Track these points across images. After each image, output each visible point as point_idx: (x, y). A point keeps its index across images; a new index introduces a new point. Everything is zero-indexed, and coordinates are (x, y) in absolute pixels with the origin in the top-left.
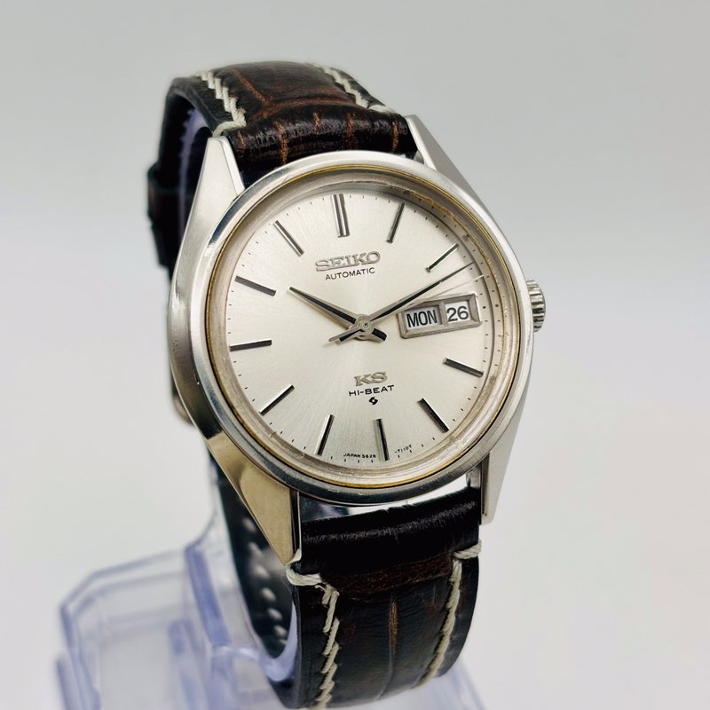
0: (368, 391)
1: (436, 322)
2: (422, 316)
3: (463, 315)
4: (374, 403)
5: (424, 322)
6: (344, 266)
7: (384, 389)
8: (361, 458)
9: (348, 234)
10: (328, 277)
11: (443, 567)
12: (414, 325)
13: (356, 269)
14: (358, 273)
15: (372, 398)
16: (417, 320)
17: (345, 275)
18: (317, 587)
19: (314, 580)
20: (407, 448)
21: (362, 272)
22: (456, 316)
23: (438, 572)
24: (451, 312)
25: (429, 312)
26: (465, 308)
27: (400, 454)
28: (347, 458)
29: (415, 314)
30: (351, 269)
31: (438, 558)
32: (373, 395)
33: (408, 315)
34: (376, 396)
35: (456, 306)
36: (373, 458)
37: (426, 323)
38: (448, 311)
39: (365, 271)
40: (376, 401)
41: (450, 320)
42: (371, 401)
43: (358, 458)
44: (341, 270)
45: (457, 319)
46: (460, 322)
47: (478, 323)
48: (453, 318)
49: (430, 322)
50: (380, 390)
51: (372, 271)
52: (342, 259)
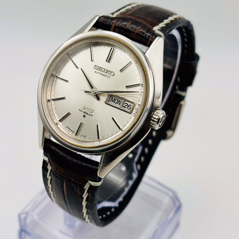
0: (85, 112)
1: (119, 105)
2: (117, 100)
3: (129, 108)
4: (84, 117)
5: (116, 102)
6: (102, 71)
7: (90, 115)
9: (109, 62)
10: (95, 72)
12: (112, 102)
14: (105, 76)
15: (85, 115)
16: (114, 101)
17: (101, 74)
18: (47, 162)
19: (47, 159)
20: (84, 136)
21: (106, 76)
22: (127, 107)
23: (80, 182)
24: (126, 105)
25: (119, 100)
26: (131, 106)
27: (82, 136)
28: (66, 128)
29: (115, 99)
30: (103, 73)
32: (85, 114)
33: (112, 98)
34: (86, 115)
35: (129, 104)
36: (73, 132)
38: (125, 104)
39: (107, 76)
40: (85, 117)
42: (84, 116)
43: (69, 130)
44: (101, 72)
45: (126, 108)
46: (126, 109)
47: (130, 112)
48: (125, 107)
49: (118, 104)
50: (88, 114)
51: (109, 77)
52: (103, 69)
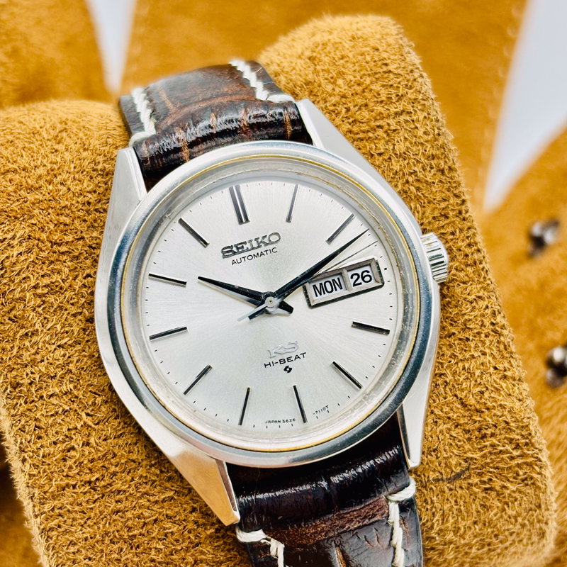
0: (282, 361)
1: (341, 288)
2: (328, 284)
3: (367, 279)
4: (289, 372)
5: (329, 289)
6: (248, 250)
7: (297, 357)
8: (281, 424)
9: (247, 220)
10: (234, 262)
11: (378, 511)
12: (321, 294)
13: (259, 251)
14: (262, 254)
15: (287, 367)
16: (323, 289)
17: (250, 258)
18: (263, 541)
19: (258, 536)
20: (324, 409)
21: (265, 253)
22: (360, 280)
23: (374, 515)
24: (355, 277)
25: (333, 280)
26: (368, 272)
27: (318, 415)
28: (268, 424)
29: (321, 284)
30: (255, 252)
31: (371, 504)
32: (287, 364)
33: (314, 286)
34: (290, 365)
35: (359, 271)
36: (293, 422)
37: (332, 291)
38: (352, 277)
39: (268, 252)
40: (291, 369)
41: (354, 285)
42: (285, 370)
43: (279, 424)
44: (246, 254)
45: (361, 284)
46: (365, 286)
47: (381, 284)
48: (356, 283)
49: (336, 290)
50: (293, 359)
51: (274, 250)
52: (245, 243)
